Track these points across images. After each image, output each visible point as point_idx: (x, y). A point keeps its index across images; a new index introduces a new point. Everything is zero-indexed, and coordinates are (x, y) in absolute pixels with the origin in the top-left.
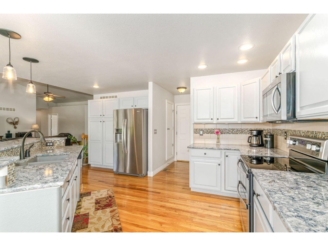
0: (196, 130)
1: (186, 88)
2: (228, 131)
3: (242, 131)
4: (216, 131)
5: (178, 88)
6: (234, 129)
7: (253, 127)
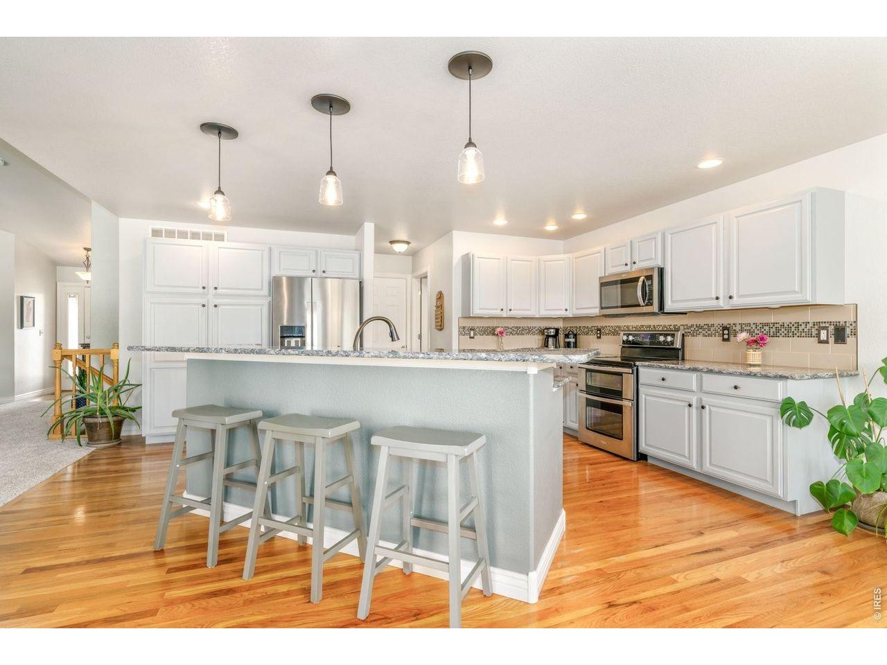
0: (464, 328)
1: (408, 243)
2: (511, 331)
3: (529, 331)
4: (498, 330)
5: (392, 242)
6: (520, 327)
7: (544, 324)
